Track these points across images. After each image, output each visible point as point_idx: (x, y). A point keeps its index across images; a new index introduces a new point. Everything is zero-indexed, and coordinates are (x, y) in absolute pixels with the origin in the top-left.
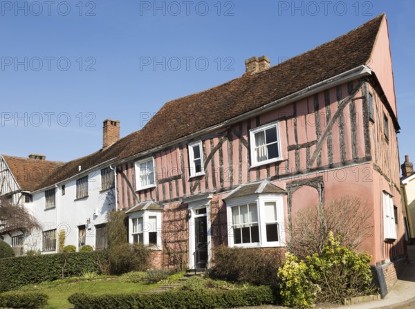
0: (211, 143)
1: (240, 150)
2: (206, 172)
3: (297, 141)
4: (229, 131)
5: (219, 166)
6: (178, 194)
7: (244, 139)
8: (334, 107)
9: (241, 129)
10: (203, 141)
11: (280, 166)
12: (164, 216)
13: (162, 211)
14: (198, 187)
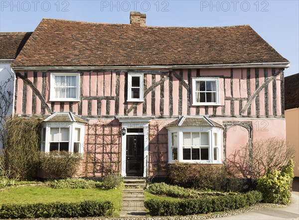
0: (153, 78)
1: (181, 90)
2: (145, 100)
3: (232, 94)
4: (170, 72)
5: (160, 98)
6: (108, 112)
7: (185, 82)
8: (262, 80)
9: (181, 74)
10: (145, 75)
11: (217, 109)
12: (88, 129)
13: (86, 124)
14: (133, 110)
